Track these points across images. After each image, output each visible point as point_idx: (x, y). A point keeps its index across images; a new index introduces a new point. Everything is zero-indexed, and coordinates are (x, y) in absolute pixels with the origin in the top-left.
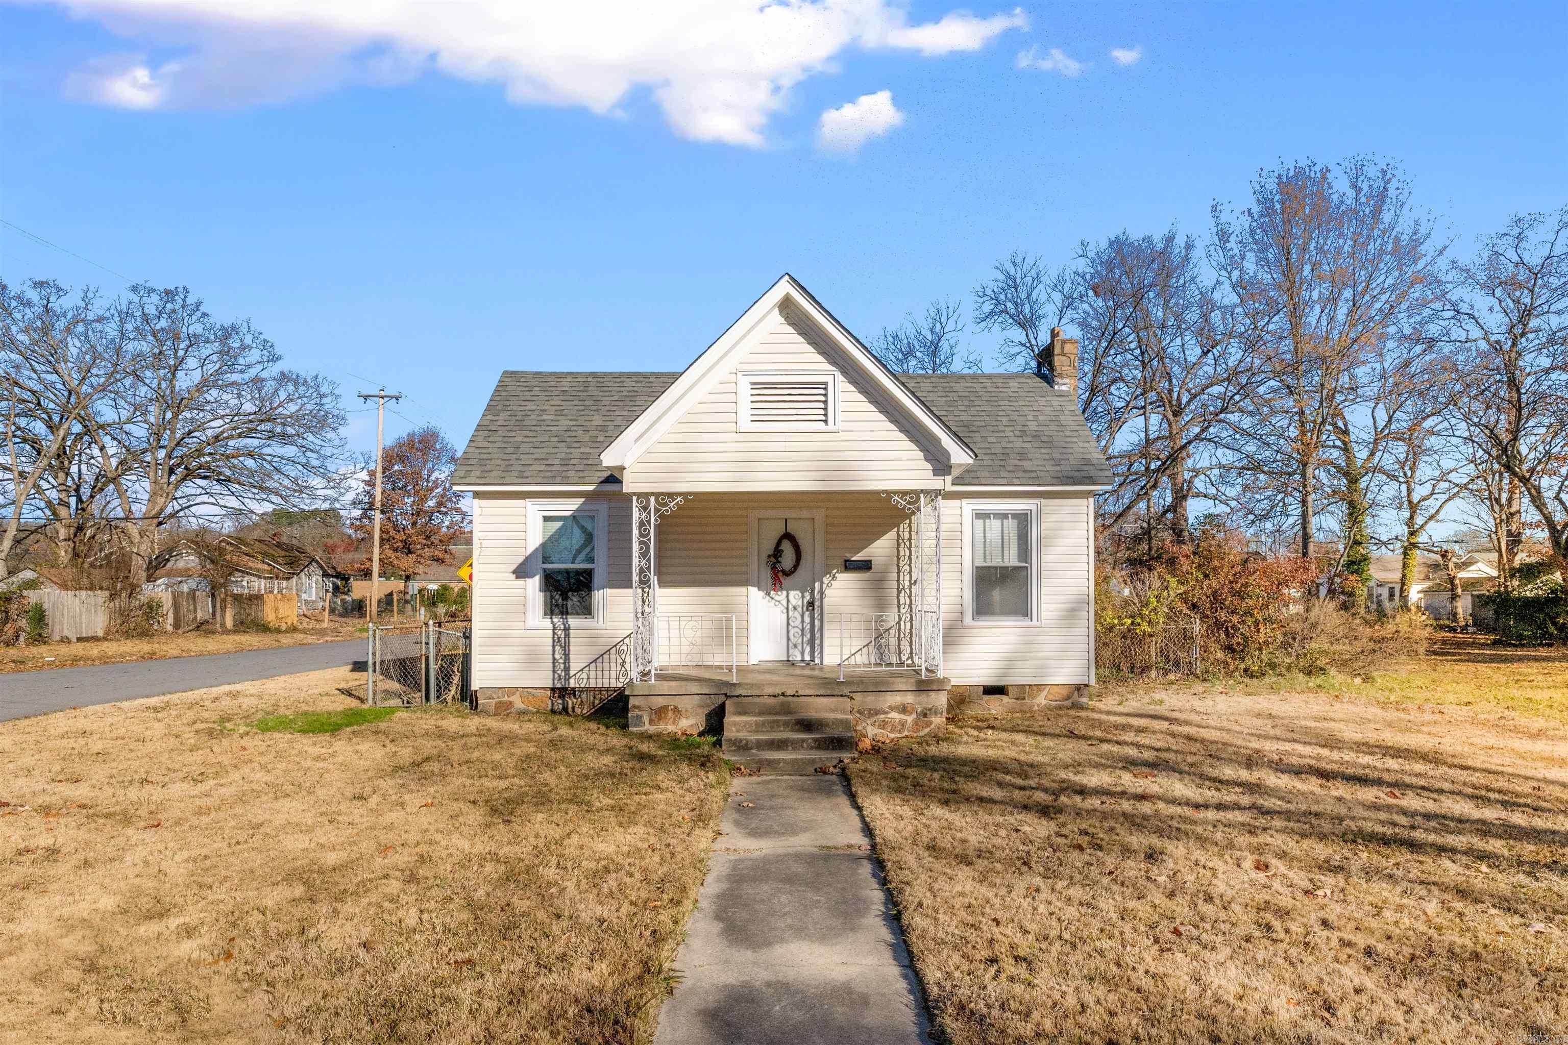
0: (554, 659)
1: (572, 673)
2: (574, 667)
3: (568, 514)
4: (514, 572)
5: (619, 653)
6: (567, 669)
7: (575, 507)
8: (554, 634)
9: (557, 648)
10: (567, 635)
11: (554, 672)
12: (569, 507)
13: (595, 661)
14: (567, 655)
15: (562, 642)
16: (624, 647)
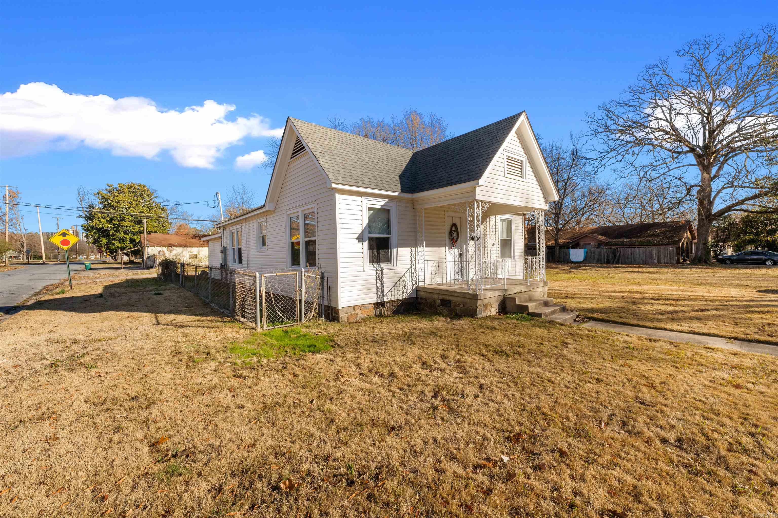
0: (377, 287)
1: (385, 294)
2: (386, 290)
3: (380, 207)
4: (357, 239)
5: (403, 281)
6: (383, 292)
7: (383, 204)
8: (377, 273)
9: (378, 281)
10: (382, 274)
11: (377, 294)
12: (379, 203)
13: (394, 286)
14: (382, 284)
15: (380, 278)
16: (404, 278)
